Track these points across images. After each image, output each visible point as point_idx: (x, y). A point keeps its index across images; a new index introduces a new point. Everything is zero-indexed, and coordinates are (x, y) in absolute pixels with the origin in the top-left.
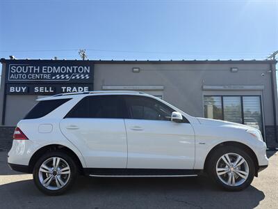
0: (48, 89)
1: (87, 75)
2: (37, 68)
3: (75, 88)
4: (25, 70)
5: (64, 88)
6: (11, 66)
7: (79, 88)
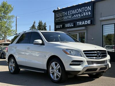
0: (71, 25)
1: (89, 12)
2: (66, 13)
3: (83, 22)
4: (61, 15)
5: (78, 23)
6: (56, 14)
7: (86, 21)
